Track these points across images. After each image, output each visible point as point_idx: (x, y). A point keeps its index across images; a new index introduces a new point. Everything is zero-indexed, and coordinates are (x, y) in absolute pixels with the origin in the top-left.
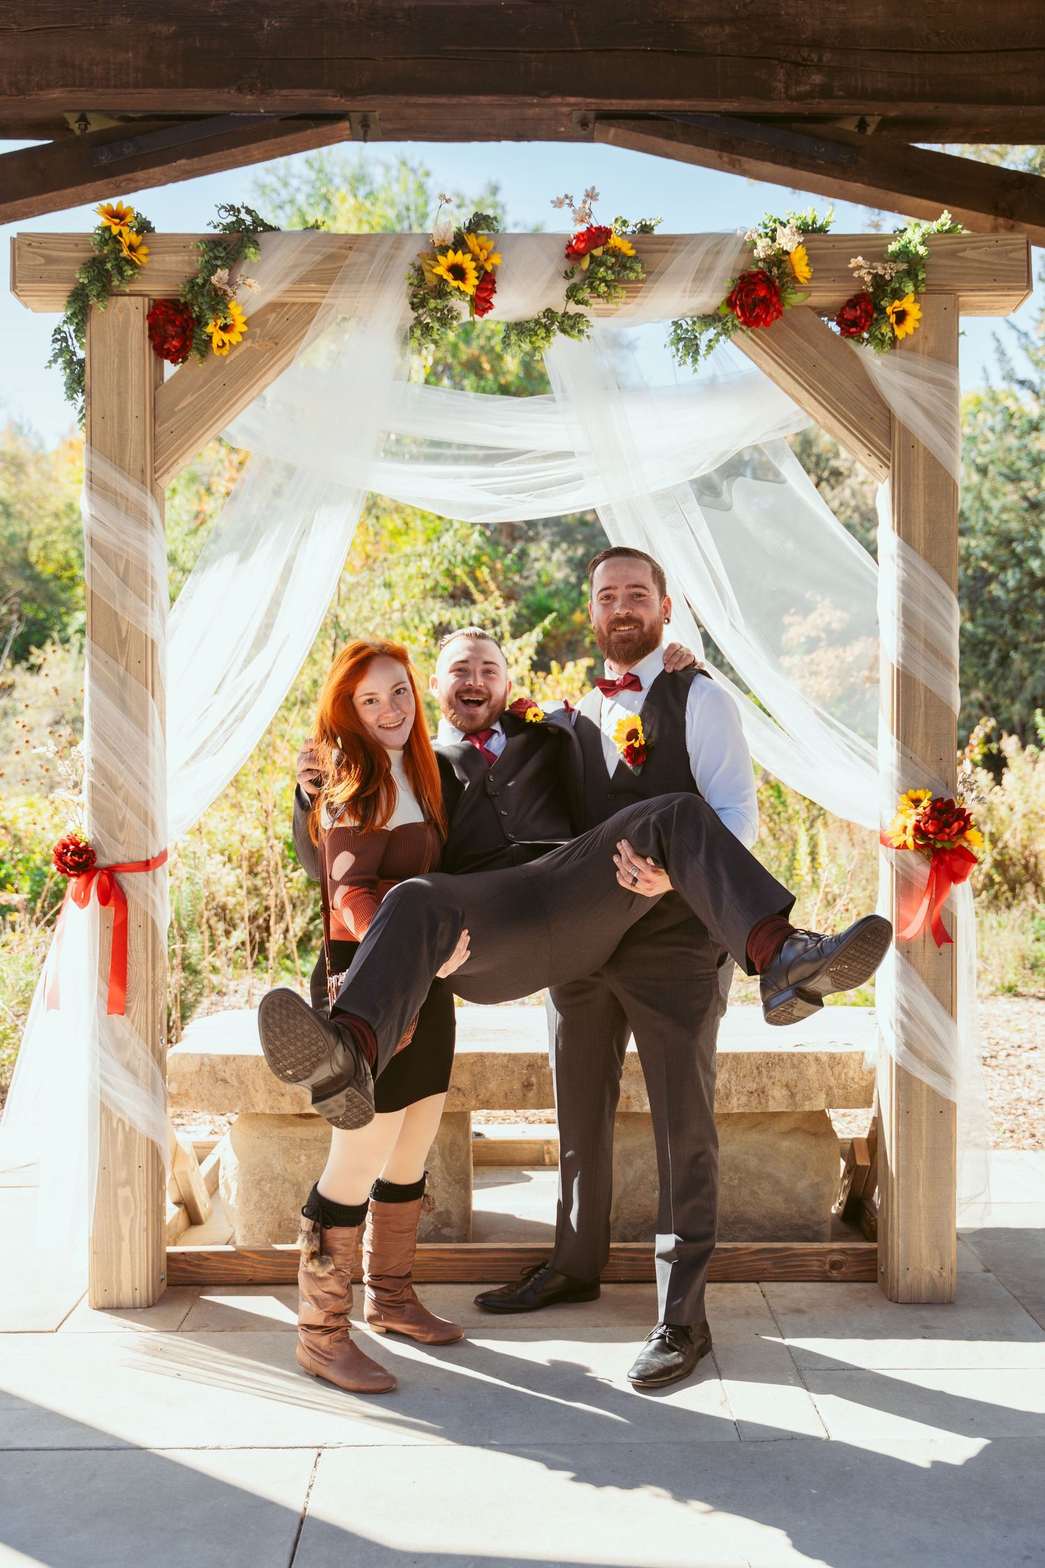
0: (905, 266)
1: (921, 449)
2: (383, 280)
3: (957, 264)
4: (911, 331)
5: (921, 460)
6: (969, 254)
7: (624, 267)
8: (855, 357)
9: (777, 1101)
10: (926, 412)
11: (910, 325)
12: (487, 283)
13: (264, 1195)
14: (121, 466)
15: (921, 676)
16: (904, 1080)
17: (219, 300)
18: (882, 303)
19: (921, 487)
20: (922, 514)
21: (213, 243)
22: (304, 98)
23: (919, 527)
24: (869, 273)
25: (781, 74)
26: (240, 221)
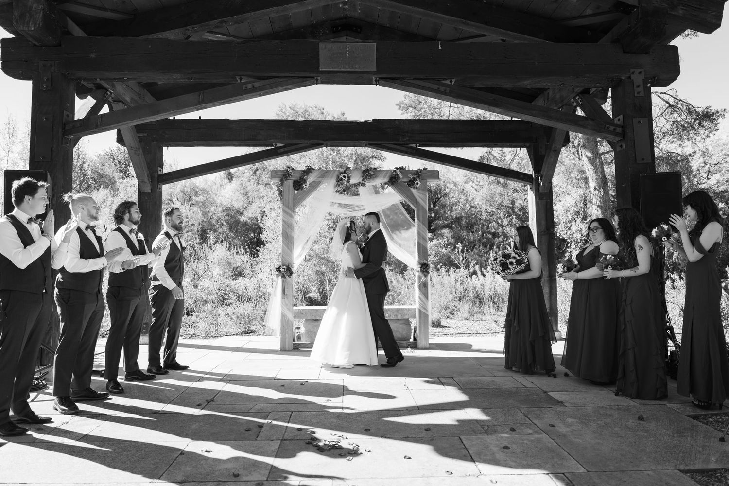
0: (418, 176)
2: (332, 177)
6: (429, 173)
7: (371, 176)
8: (410, 190)
9: (399, 317)
10: (422, 199)
11: (419, 185)
12: (349, 178)
13: (309, 335)
14: (288, 208)
16: (420, 311)
17: (305, 181)
21: (304, 171)
22: (316, 141)
23: (421, 218)
25: (401, 137)
26: (308, 168)
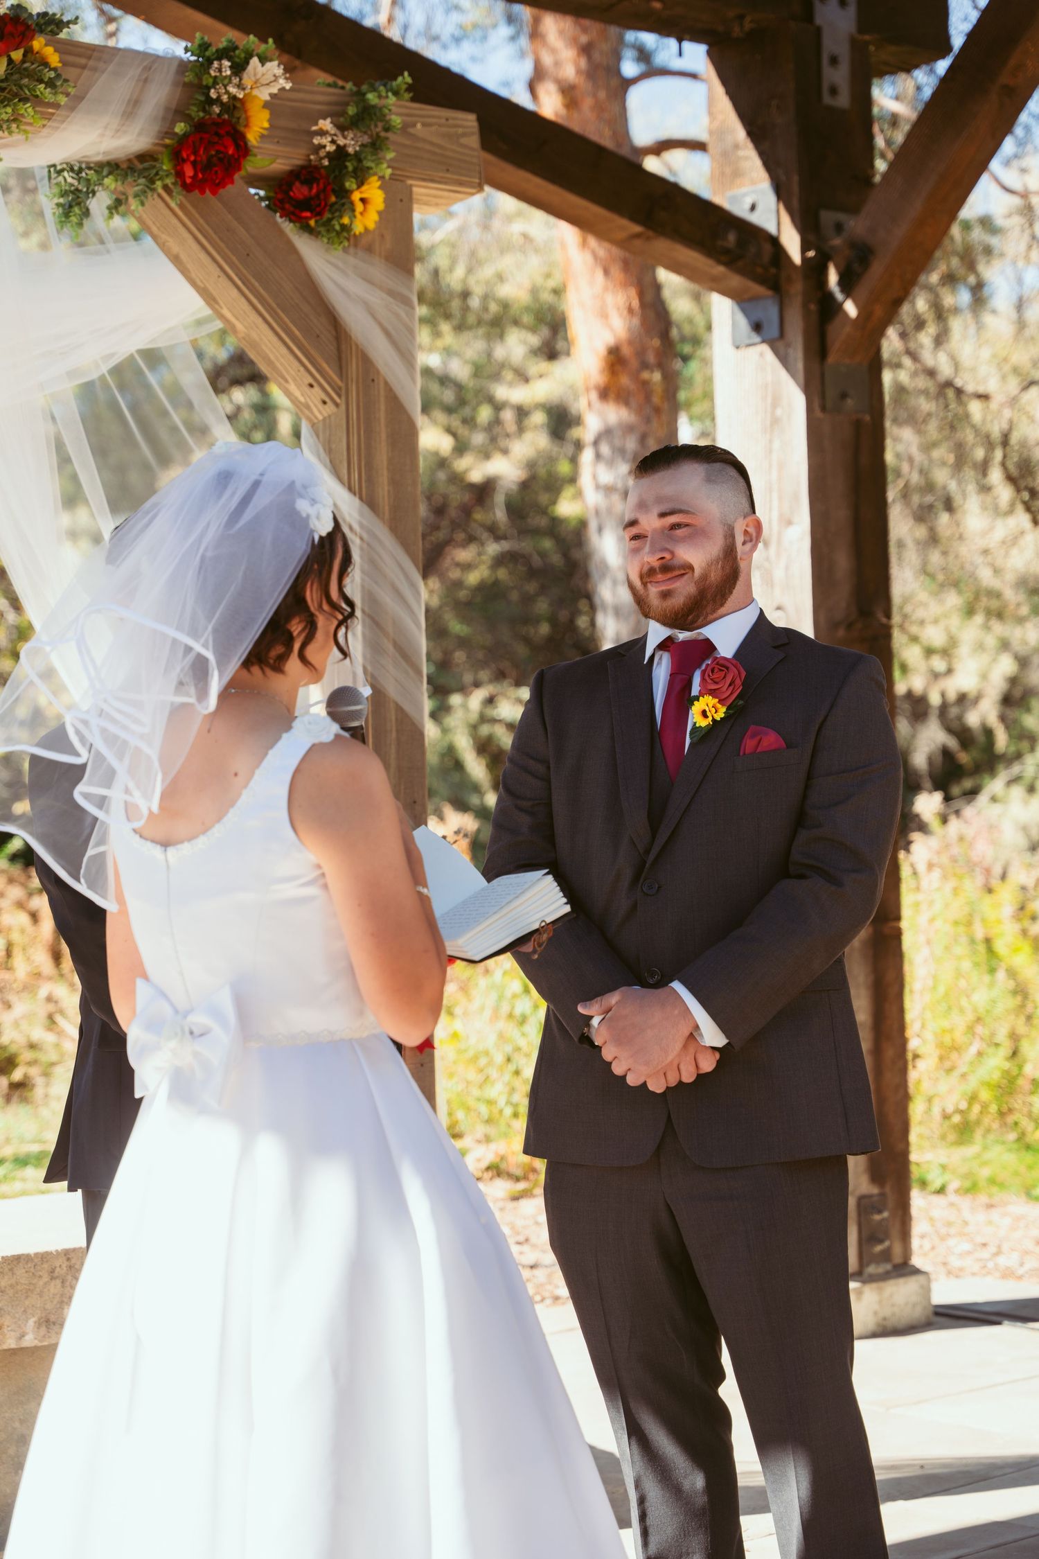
0: (366, 139)
1: (382, 385)
3: (408, 142)
4: (371, 226)
5: (382, 399)
8: (294, 251)
11: (371, 217)
15: (392, 691)
18: (347, 184)
19: (384, 436)
20: (385, 473)
24: (333, 142)
